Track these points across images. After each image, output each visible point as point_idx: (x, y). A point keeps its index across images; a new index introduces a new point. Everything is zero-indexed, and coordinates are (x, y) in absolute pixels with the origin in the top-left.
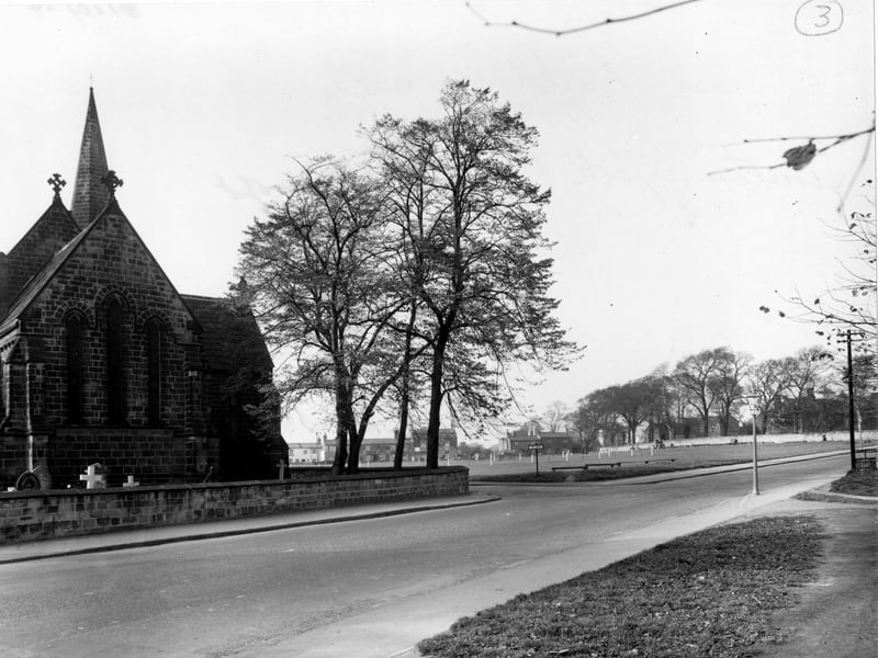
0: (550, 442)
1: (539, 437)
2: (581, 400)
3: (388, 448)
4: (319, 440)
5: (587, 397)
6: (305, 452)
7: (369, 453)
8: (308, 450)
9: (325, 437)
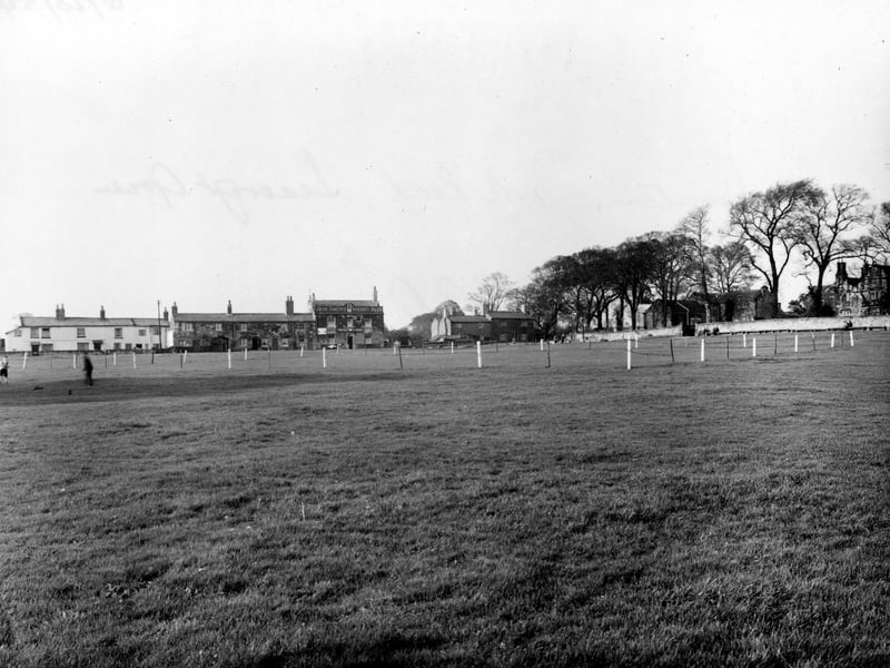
0: (505, 324)
1: (489, 318)
2: (538, 269)
3: (276, 329)
4: (166, 314)
5: (547, 266)
6: (142, 333)
7: (245, 336)
8: (148, 330)
9: (175, 309)
